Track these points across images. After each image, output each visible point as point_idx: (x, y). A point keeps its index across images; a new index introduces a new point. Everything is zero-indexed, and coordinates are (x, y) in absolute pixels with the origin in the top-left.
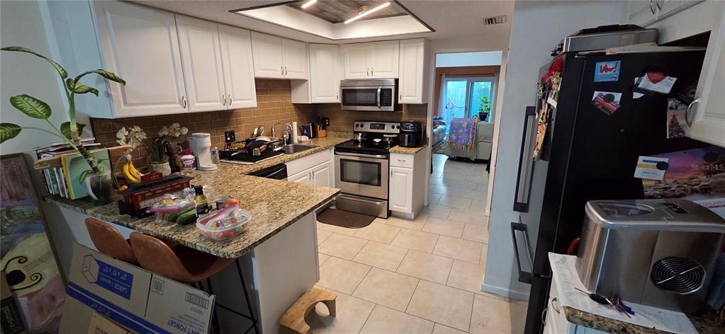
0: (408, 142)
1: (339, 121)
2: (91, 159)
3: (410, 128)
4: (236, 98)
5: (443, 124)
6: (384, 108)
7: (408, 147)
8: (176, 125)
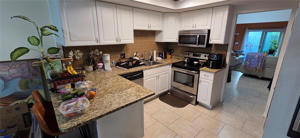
0: (212, 66)
1: (178, 51)
2: (50, 63)
3: (215, 58)
4: (123, 39)
5: (244, 55)
6: (200, 46)
7: (212, 68)
8: (97, 50)
